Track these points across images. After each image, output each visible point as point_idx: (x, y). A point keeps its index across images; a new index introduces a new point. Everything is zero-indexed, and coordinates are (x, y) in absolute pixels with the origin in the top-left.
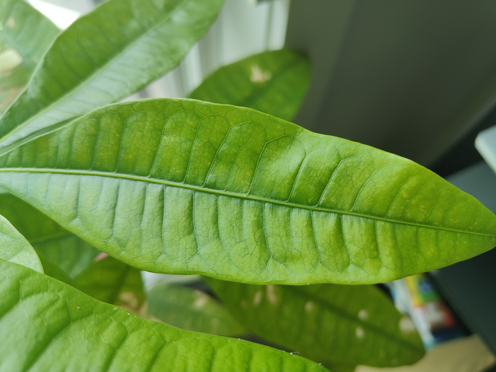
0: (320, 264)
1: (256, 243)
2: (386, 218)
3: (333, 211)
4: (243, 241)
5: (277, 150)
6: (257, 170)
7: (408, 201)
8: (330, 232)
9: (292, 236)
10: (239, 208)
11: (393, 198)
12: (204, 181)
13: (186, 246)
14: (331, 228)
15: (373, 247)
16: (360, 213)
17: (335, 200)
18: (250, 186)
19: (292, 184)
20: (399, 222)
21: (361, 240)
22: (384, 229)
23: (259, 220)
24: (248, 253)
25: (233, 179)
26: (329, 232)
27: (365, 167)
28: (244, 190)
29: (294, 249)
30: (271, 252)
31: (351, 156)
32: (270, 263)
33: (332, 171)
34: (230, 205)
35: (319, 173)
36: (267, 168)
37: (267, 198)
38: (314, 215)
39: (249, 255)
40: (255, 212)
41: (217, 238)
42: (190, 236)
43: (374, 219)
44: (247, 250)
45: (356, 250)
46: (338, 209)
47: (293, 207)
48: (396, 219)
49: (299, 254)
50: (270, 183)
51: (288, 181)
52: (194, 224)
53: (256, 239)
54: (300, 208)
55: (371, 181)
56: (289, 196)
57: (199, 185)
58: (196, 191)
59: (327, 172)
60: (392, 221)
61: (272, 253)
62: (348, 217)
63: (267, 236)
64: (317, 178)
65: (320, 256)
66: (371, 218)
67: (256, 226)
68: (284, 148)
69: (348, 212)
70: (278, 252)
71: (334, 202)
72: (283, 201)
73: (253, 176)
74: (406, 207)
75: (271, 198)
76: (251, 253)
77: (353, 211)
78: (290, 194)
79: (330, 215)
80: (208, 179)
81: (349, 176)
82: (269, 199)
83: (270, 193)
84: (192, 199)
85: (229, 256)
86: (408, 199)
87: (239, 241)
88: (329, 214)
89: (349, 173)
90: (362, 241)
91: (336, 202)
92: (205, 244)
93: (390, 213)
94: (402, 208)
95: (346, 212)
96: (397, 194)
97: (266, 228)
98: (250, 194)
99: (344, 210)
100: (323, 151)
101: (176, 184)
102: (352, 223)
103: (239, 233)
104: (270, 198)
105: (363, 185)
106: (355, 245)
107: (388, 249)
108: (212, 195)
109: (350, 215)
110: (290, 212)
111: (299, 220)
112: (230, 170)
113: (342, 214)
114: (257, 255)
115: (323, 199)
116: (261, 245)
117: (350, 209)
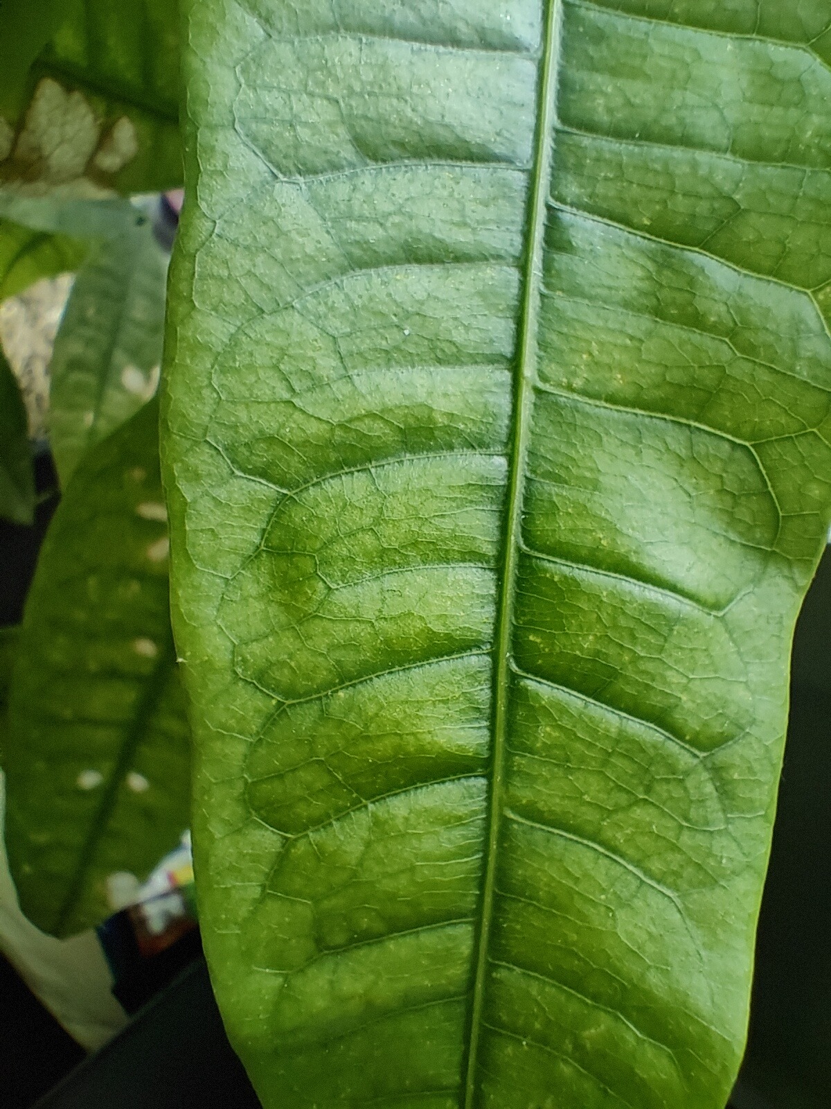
0: (274, 702)
1: (341, 426)
2: (487, 962)
3: (500, 739)
4: (345, 368)
5: (721, 491)
6: (636, 414)
7: (569, 1047)
8: (413, 734)
9: (384, 576)
10: (475, 349)
11: (573, 981)
12: (572, 205)
13: (306, 124)
14: (428, 738)
15: (365, 923)
16: (503, 853)
17: (544, 743)
18: (570, 388)
19: (595, 559)
20: (476, 1016)
21: (389, 870)
22: (443, 958)
23: (436, 433)
24: (293, 390)
25: (592, 320)
26: (414, 730)
27: (690, 853)
28: (552, 369)
29: (330, 589)
30: (307, 489)
31: (725, 790)
32: (257, 487)
33: (661, 718)
34: (486, 313)
35: (650, 666)
36: (649, 456)
37: (528, 464)
38: (476, 661)
39: (286, 395)
40: (464, 418)
41: (349, 256)
42: (350, 147)
43: (478, 912)
44: (310, 384)
45: (346, 852)
46: (508, 756)
47: (499, 571)
48: (489, 1001)
49: (311, 608)
50: (591, 470)
51: (604, 542)
52: (397, 163)
53: (356, 423)
54: (498, 603)
55: (635, 883)
56: (542, 551)
57: (553, 186)
58: (532, 176)
59: (655, 700)
60: (479, 986)
61: (305, 495)
62: (479, 804)
63: (373, 470)
64: (630, 662)
65: (307, 702)
66: (480, 899)
67: (411, 421)
68: (732, 520)
69: (501, 799)
70: (309, 520)
71: (536, 738)
72: (523, 528)
73: (612, 399)
74: (542, 1040)
75: (528, 480)
76: (295, 401)
77: (506, 822)
78: (554, 556)
79: (480, 728)
80: (579, 220)
81: (648, 790)
82: (524, 470)
83: (548, 475)
84: (497, 158)
85: (274, 305)
86: (578, 1046)
87: (342, 350)
88: (485, 723)
89: (661, 789)
90: (387, 875)
91: (538, 745)
92: (320, 205)
93: (510, 976)
94: (537, 1026)
95: (497, 791)
96: (594, 997)
97: (406, 463)
98: (538, 392)
99: (507, 781)
100: (732, 675)
101: (548, 97)
102: (459, 821)
103: (376, 350)
104: (528, 474)
105: (615, 850)
106: (368, 844)
107: (359, 988)
108: (518, 240)
109: (488, 809)
110: (479, 561)
111: (451, 599)
112: (626, 304)
113: (489, 776)
114: (292, 429)
115: (543, 690)
116: (335, 448)
117: (514, 809)
